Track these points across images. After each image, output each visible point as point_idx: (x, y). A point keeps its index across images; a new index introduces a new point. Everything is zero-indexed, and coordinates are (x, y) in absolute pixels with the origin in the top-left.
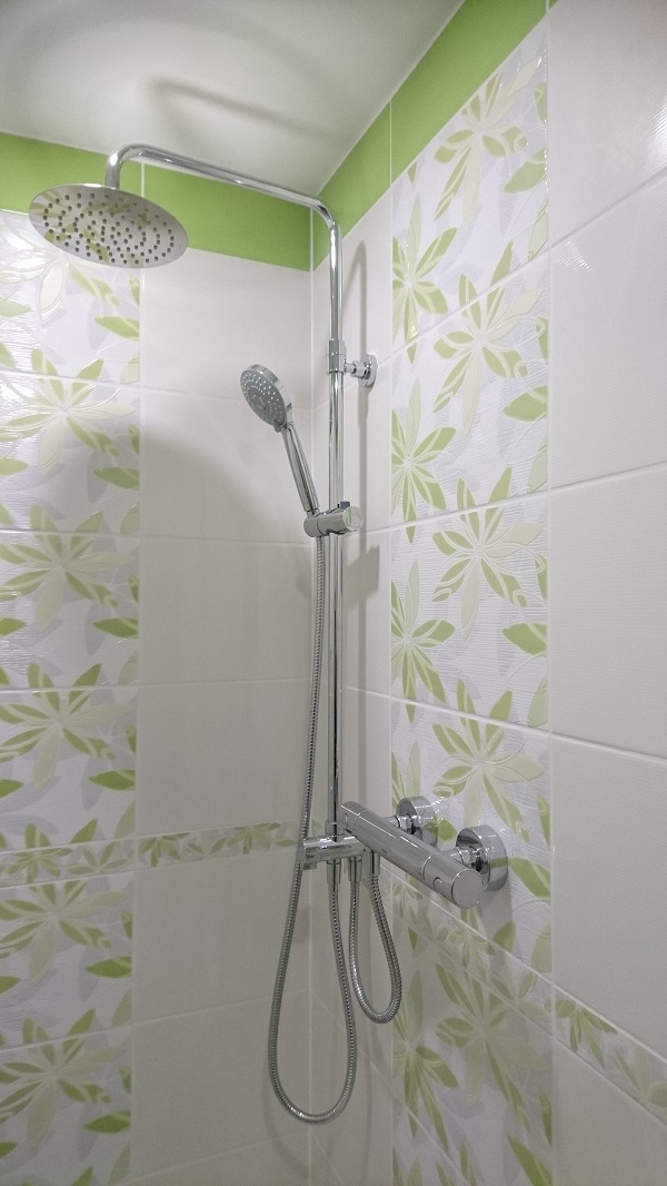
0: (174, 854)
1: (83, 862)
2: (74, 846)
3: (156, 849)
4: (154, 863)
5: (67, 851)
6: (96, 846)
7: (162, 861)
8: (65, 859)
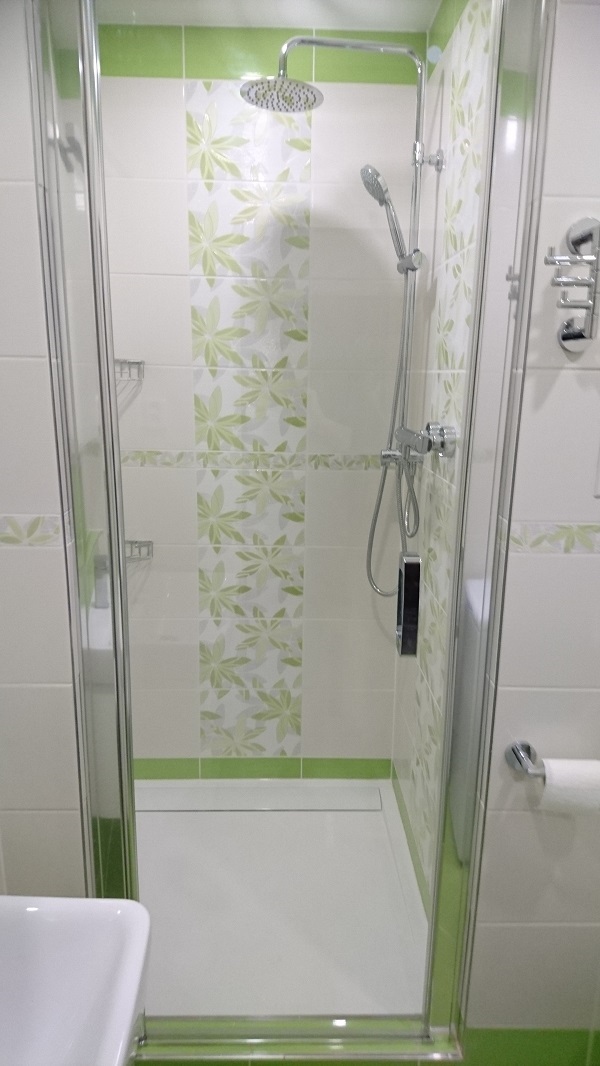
0: (327, 465)
1: (280, 462)
2: (276, 453)
3: (318, 461)
4: (316, 467)
5: (272, 455)
6: (287, 455)
7: (320, 467)
8: (272, 459)
